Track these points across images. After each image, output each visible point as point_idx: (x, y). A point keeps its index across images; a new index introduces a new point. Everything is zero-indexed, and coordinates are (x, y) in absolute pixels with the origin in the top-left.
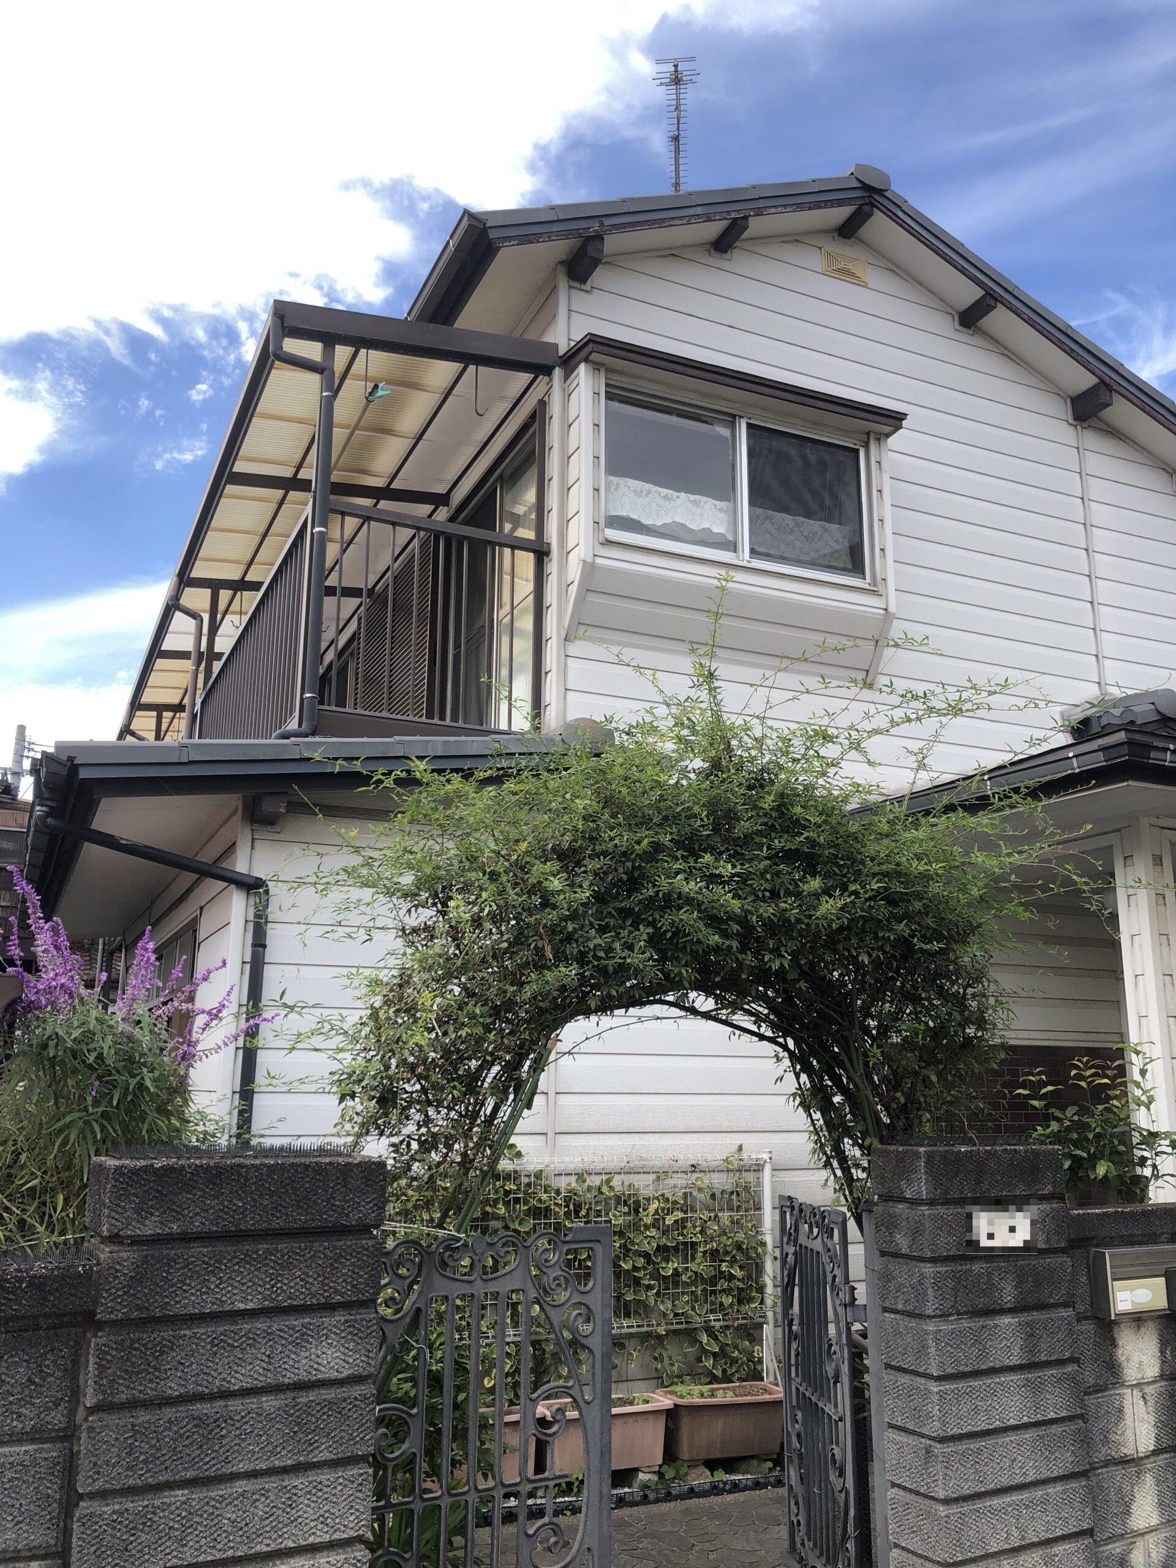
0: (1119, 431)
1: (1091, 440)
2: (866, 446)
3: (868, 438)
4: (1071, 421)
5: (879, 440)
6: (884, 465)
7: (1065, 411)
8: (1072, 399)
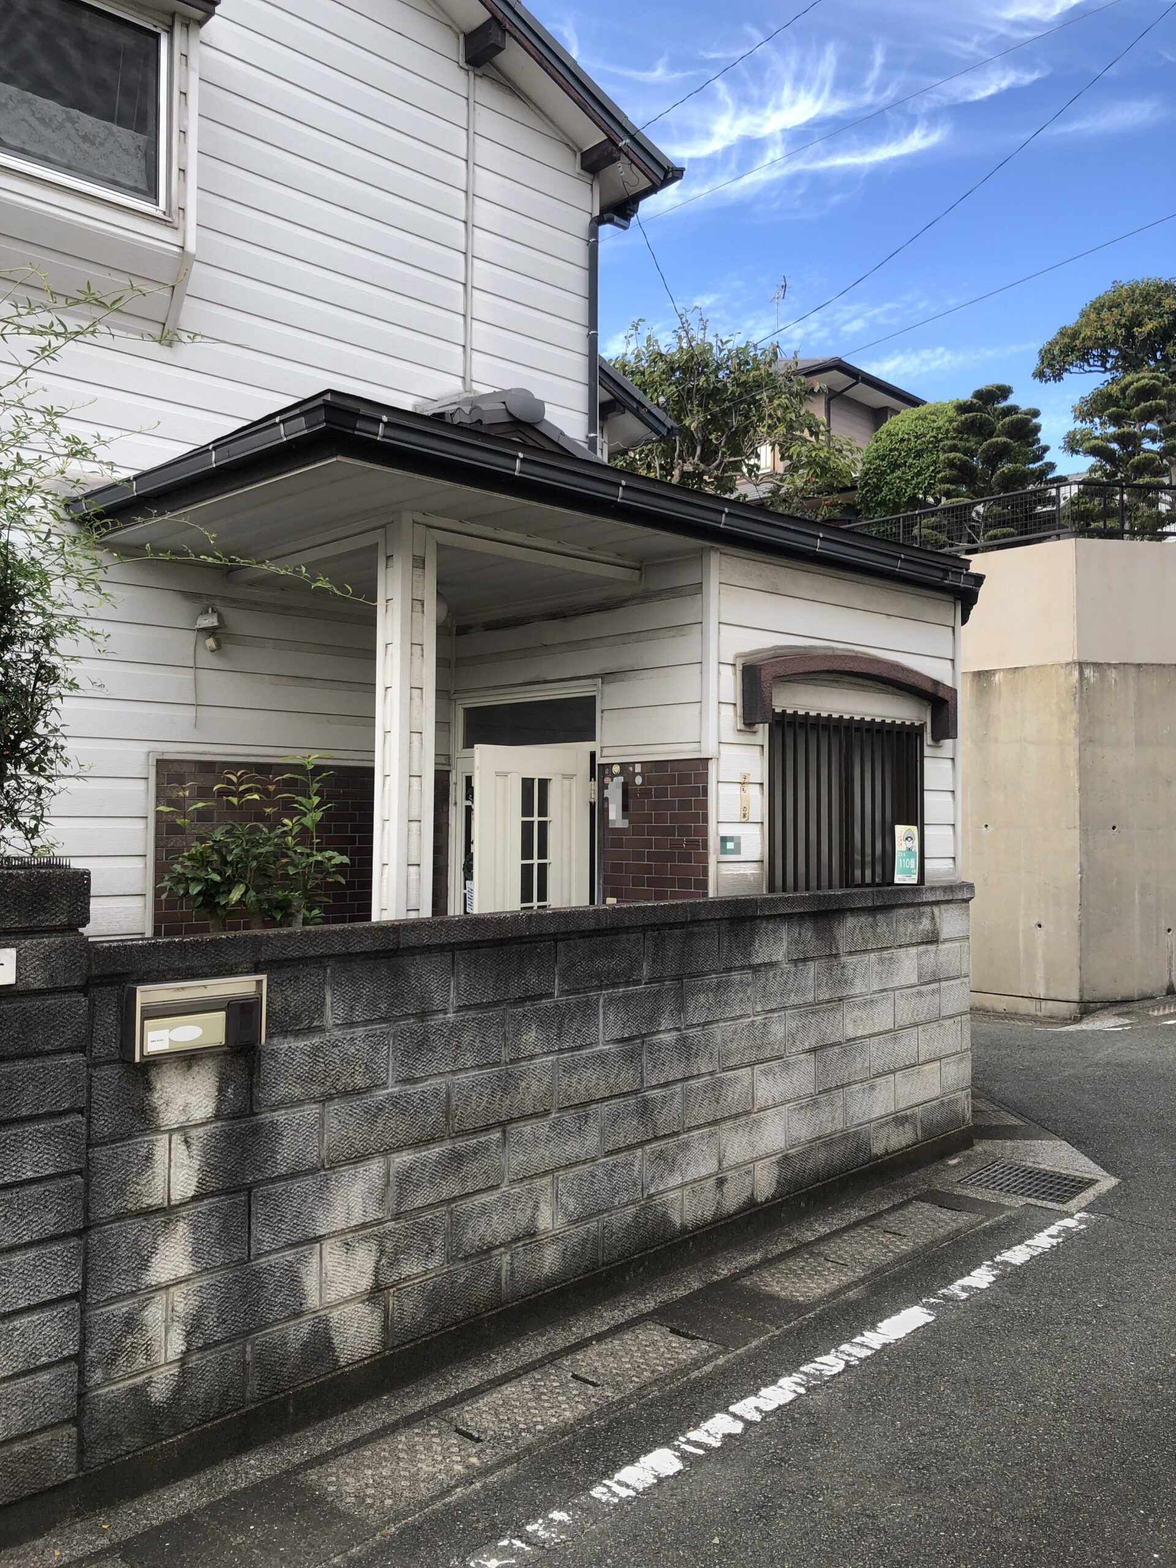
0: (518, 88)
1: (485, 92)
2: (170, 32)
3: (173, 22)
4: (462, 63)
5: (187, 26)
6: (193, 61)
7: (456, 49)
8: (465, 35)
